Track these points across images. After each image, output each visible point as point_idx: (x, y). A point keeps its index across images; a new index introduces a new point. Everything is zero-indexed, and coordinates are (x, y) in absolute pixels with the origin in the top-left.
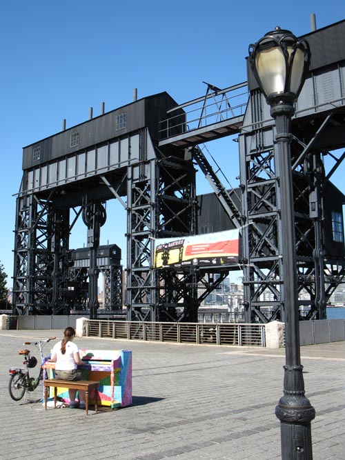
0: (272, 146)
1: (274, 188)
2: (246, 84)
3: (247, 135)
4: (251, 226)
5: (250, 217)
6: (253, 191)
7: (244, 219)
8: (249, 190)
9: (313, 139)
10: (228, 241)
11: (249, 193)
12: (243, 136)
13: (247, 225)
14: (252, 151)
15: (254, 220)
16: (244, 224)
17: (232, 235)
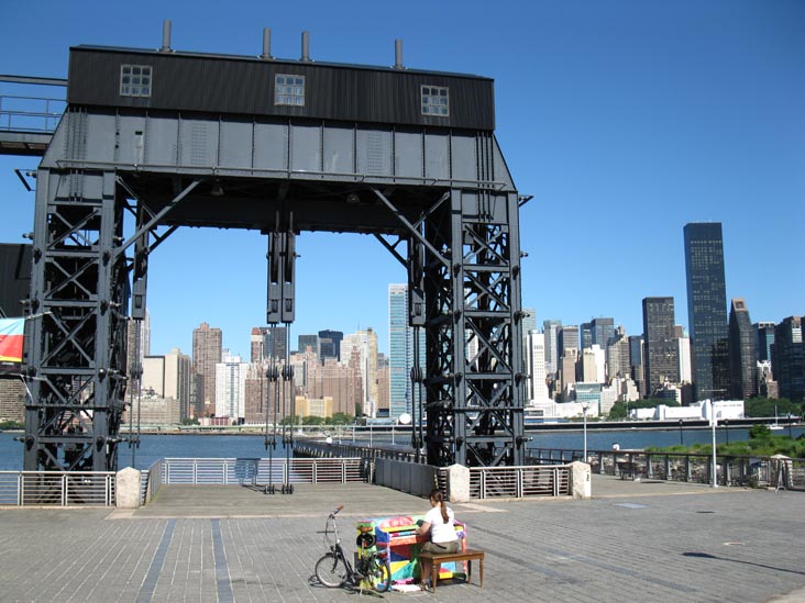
0: (100, 201)
1: (97, 265)
2: (66, 83)
3: (53, 171)
4: (46, 317)
5: (47, 303)
6: (55, 263)
7: (35, 305)
8: (48, 260)
9: (167, 208)
10: (6, 336)
11: (48, 266)
12: (48, 172)
13: (39, 315)
14: (57, 199)
15: (53, 309)
16: (34, 312)
17: (13, 327)
